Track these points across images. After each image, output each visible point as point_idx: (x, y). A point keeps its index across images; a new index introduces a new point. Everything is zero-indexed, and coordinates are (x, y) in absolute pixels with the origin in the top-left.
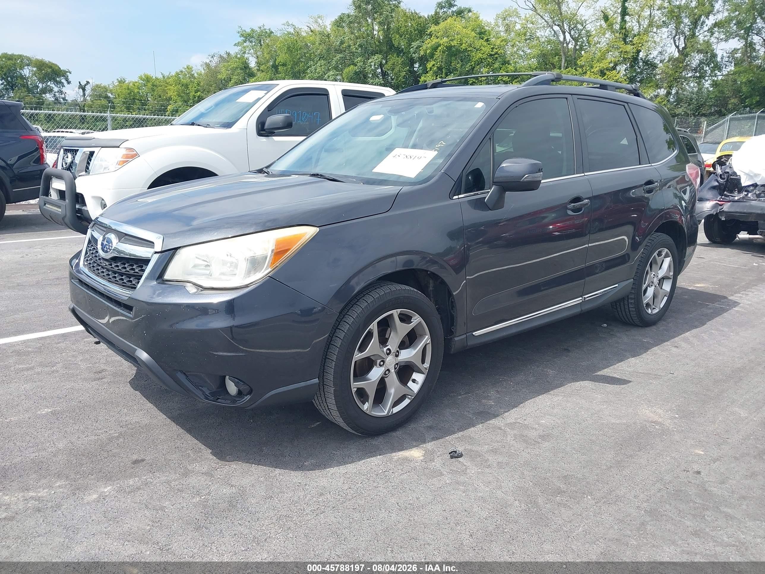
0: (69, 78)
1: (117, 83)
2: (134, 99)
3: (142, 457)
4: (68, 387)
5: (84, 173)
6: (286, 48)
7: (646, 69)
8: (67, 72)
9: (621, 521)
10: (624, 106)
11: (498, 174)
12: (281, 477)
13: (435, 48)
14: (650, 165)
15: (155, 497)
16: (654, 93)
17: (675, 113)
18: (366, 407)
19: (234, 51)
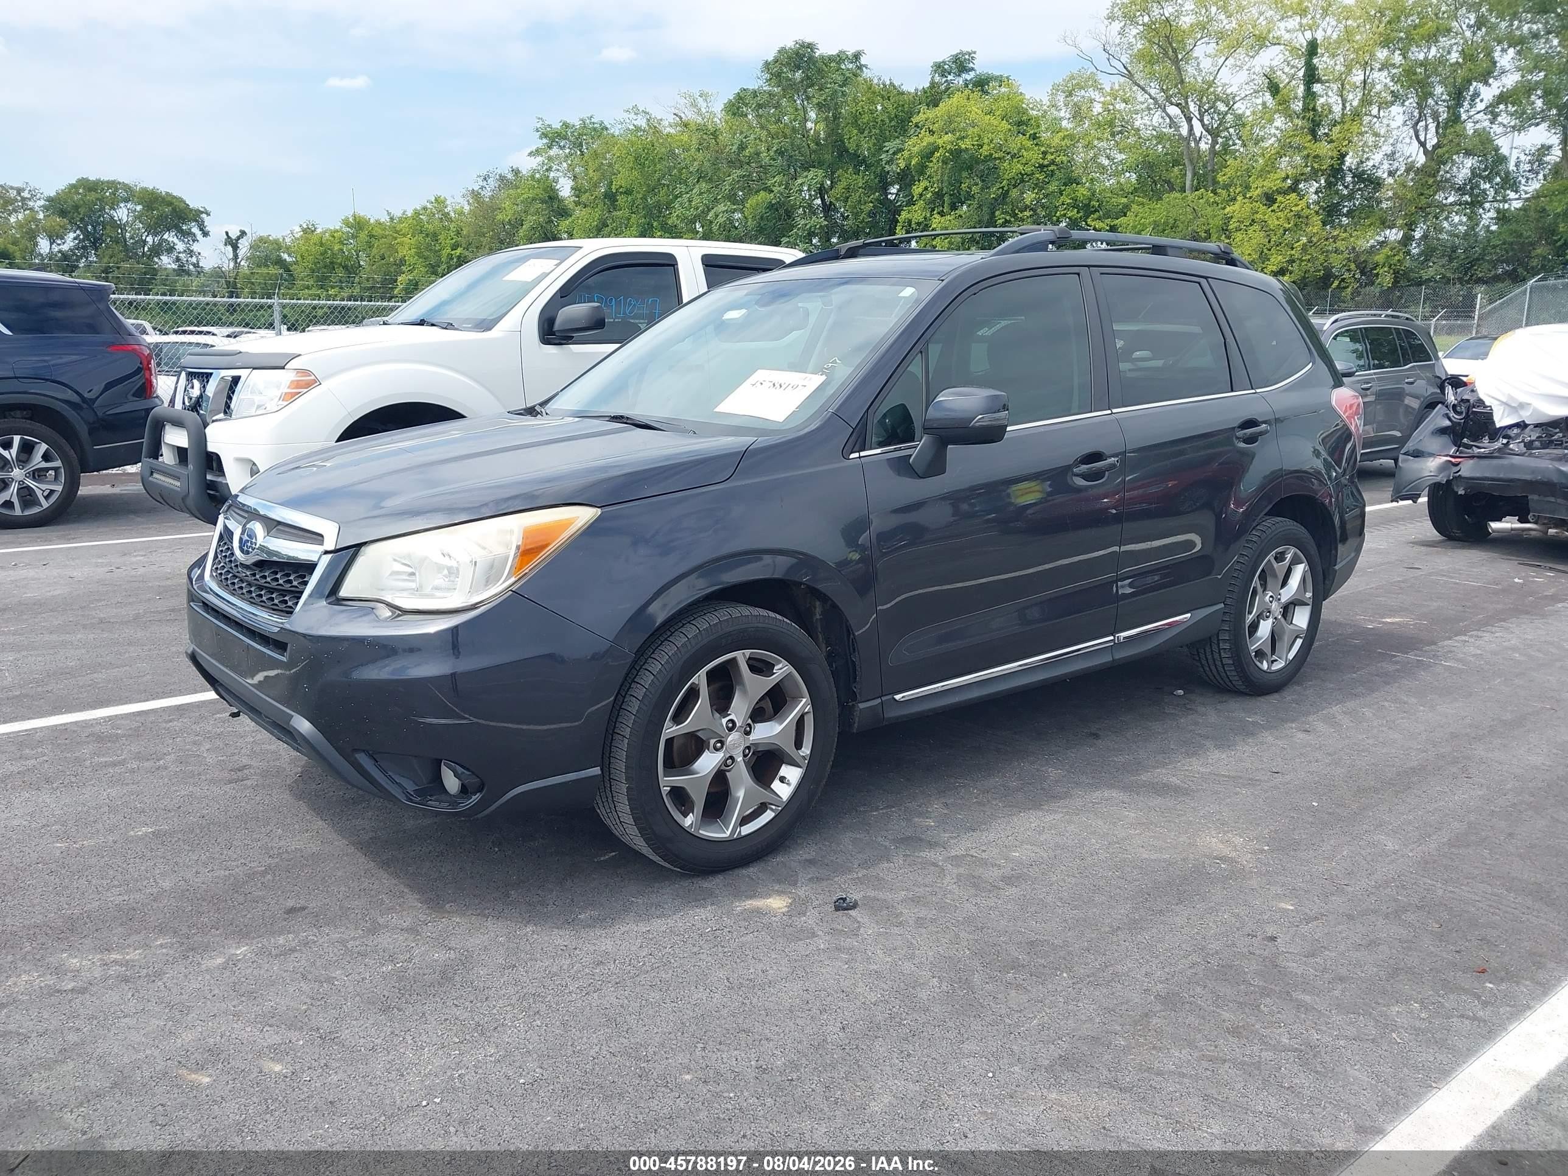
0: (206, 224)
1: (300, 234)
2: (332, 263)
3: (302, 903)
4: (183, 793)
5: (221, 416)
6: (632, 159)
7: (1359, 189)
8: (202, 212)
9: (1109, 1011)
10: (1199, 283)
11: (932, 413)
12: (535, 936)
13: (928, 154)
14: (1253, 391)
15: (318, 964)
16: (1377, 238)
17: (1421, 277)
18: (688, 821)
19: (528, 164)
